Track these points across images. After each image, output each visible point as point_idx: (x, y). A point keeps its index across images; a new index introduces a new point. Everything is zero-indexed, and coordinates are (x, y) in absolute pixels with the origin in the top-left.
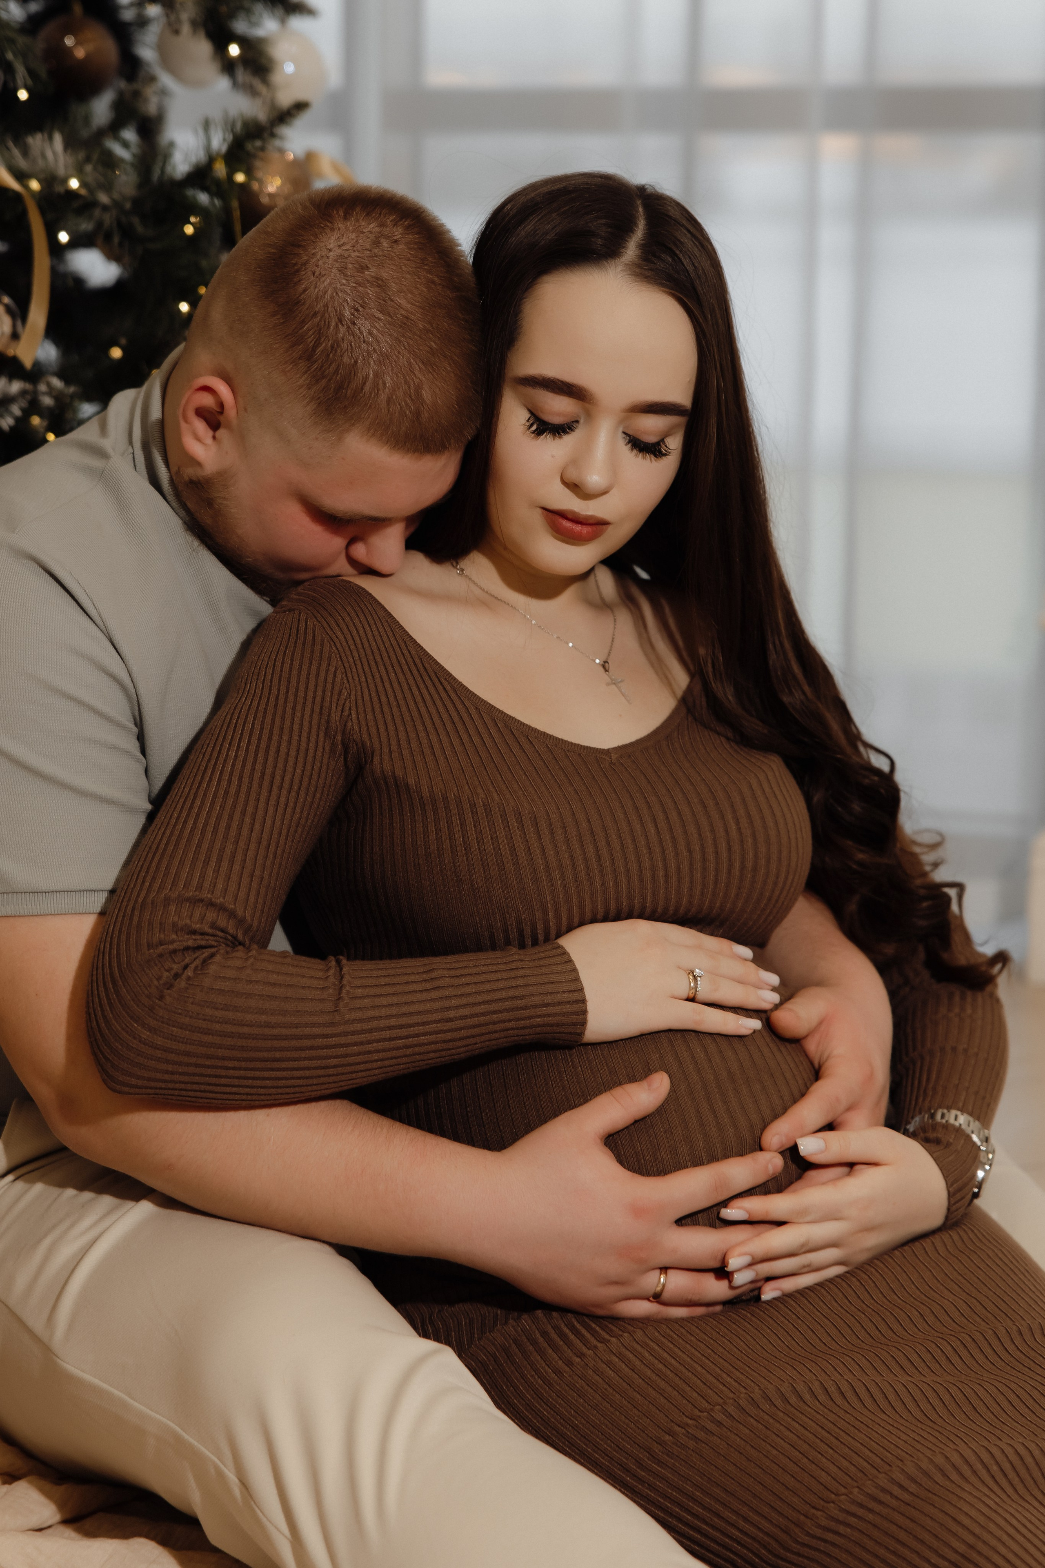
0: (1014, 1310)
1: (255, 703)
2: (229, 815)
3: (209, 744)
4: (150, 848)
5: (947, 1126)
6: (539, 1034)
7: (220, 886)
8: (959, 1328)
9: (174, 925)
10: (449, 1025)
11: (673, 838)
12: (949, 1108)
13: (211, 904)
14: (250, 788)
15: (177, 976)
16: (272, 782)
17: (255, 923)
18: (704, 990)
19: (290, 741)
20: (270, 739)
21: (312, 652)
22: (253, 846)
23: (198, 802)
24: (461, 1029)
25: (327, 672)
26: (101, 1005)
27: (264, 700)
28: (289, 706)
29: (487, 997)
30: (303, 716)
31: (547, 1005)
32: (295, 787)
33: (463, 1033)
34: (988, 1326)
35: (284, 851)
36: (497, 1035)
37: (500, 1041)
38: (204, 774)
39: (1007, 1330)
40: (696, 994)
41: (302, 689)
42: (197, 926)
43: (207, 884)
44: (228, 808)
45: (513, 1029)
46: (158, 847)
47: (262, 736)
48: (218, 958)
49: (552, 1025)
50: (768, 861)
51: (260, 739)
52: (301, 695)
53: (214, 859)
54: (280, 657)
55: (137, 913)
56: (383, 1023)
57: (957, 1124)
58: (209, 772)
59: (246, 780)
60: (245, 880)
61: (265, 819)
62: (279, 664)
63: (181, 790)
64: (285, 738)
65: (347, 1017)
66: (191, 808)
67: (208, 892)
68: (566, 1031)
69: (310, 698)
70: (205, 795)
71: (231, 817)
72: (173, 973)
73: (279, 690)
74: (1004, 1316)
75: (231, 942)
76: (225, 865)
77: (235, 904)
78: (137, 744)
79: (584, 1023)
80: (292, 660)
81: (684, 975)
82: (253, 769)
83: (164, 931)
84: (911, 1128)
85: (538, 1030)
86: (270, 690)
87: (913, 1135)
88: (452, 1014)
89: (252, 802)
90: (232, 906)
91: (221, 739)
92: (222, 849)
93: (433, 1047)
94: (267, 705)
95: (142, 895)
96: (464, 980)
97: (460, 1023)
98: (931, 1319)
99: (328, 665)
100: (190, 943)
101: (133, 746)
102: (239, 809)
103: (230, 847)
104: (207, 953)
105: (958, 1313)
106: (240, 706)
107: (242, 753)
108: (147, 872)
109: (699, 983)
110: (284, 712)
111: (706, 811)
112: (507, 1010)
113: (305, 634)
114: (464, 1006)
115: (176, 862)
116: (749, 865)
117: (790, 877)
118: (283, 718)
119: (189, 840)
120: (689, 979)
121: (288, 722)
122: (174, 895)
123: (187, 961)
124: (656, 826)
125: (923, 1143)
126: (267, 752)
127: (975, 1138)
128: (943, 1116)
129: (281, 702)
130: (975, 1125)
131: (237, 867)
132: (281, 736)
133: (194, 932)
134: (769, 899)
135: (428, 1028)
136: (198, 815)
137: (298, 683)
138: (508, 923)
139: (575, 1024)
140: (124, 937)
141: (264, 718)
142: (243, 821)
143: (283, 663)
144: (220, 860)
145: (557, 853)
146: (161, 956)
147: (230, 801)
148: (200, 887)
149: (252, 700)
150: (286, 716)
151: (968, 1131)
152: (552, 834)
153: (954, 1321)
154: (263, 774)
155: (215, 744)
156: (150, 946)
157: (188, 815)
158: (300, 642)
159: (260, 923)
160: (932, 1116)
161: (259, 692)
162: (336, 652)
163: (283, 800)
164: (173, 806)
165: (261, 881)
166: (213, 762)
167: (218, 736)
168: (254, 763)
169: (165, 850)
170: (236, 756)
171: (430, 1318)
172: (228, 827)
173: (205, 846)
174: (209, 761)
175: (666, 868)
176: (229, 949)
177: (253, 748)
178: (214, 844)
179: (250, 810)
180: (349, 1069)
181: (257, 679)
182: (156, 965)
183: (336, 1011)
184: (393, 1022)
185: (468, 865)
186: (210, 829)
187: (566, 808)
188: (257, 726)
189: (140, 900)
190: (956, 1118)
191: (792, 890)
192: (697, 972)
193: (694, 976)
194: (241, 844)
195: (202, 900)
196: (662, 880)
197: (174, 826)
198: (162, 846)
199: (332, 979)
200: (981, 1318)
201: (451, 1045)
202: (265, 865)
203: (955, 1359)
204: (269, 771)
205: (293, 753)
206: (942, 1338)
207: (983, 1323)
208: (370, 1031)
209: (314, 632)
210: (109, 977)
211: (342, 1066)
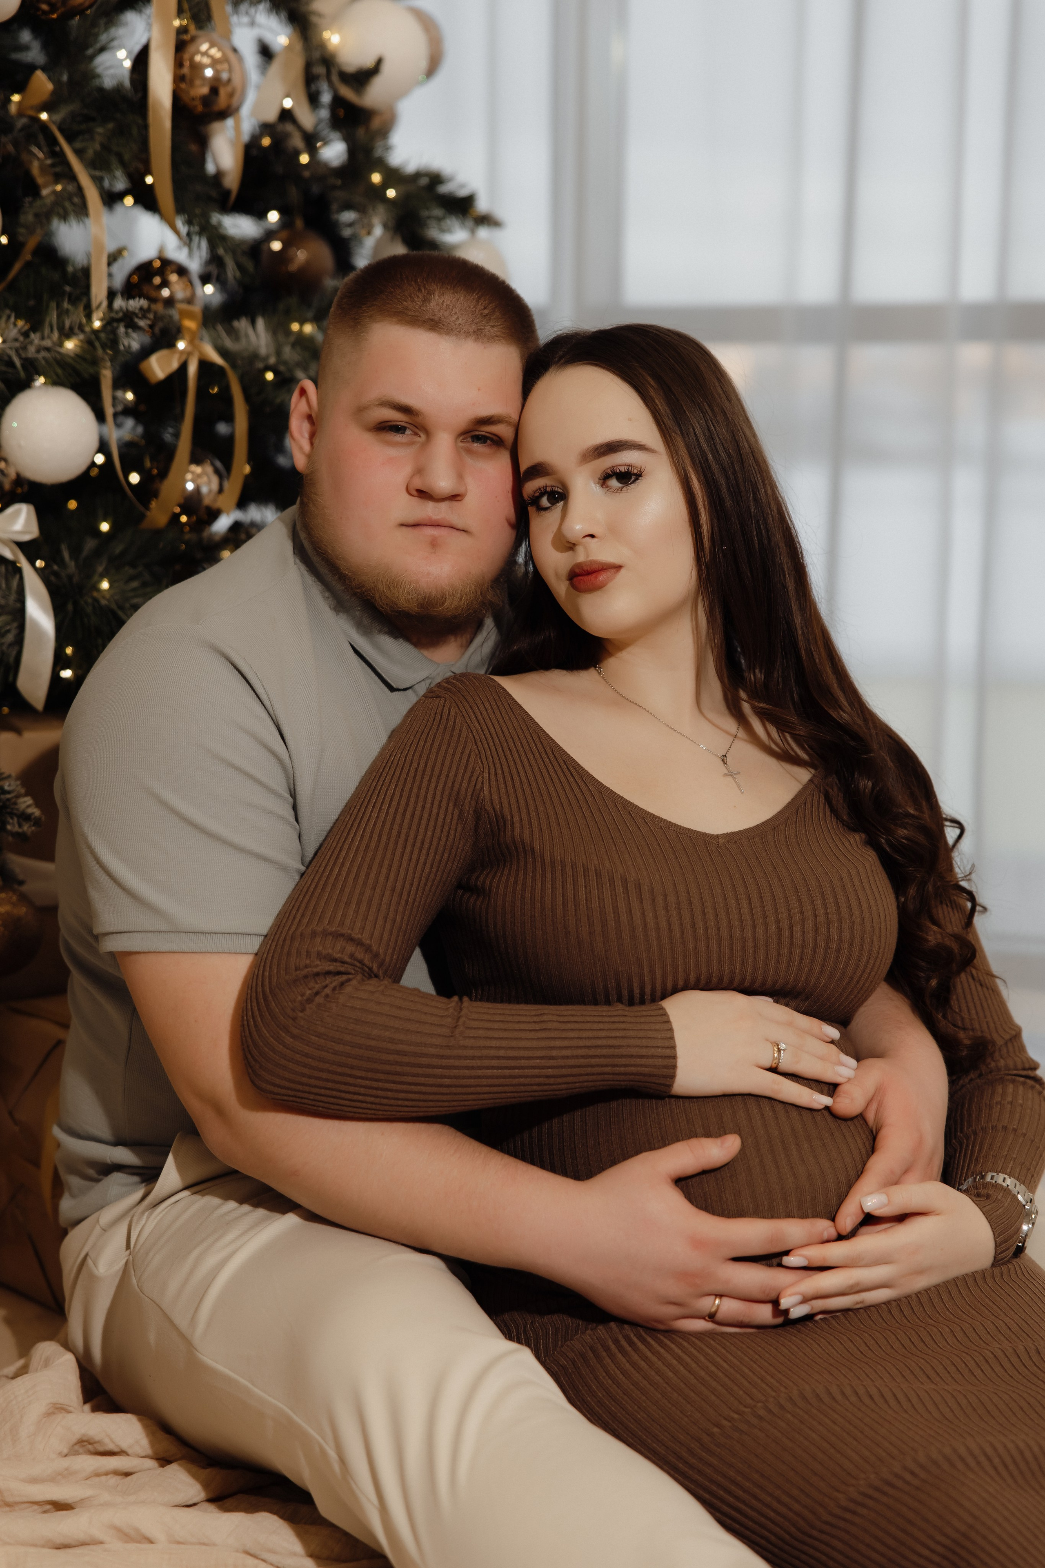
0: (1036, 1332)
1: (397, 773)
2: (369, 865)
3: (355, 806)
4: (301, 891)
5: (996, 1186)
6: (632, 1081)
7: (358, 924)
8: (984, 1345)
9: (319, 954)
10: (552, 1063)
11: (765, 915)
12: (998, 1172)
13: (351, 939)
14: (387, 844)
15: (317, 993)
16: (406, 841)
17: (388, 959)
18: (786, 1064)
19: (423, 807)
20: (407, 804)
21: (451, 736)
22: (388, 893)
23: (343, 853)
24: (562, 1067)
25: (462, 753)
26: (253, 1017)
27: (405, 771)
28: (426, 778)
29: (588, 1043)
30: (436, 787)
31: (642, 1057)
32: (426, 846)
33: (564, 1071)
34: (1010, 1345)
35: (414, 900)
36: (594, 1077)
37: (598, 1083)
38: (350, 830)
39: (1026, 1349)
40: (778, 1064)
41: (438, 765)
42: (338, 956)
43: (348, 922)
44: (368, 859)
45: (609, 1074)
46: (307, 891)
47: (400, 801)
48: (354, 982)
49: (644, 1075)
50: (851, 944)
51: (399, 803)
52: (437, 769)
53: (354, 901)
54: (424, 736)
55: (288, 942)
56: (493, 1053)
57: (1005, 1184)
58: (354, 829)
59: (384, 837)
60: (380, 922)
61: (399, 871)
62: (422, 743)
63: (330, 844)
64: (420, 804)
65: (462, 1043)
66: (337, 858)
67: (348, 929)
68: (657, 1081)
69: (444, 772)
70: (349, 848)
71: (370, 867)
72: (314, 991)
73: (419, 764)
74: (1027, 1337)
75: (368, 973)
76: (363, 908)
77: (371, 940)
78: (293, 813)
79: (673, 1077)
80: (433, 741)
81: (769, 1046)
82: (391, 829)
83: (310, 958)
84: (964, 1187)
85: (632, 1077)
86: (411, 763)
87: (966, 1192)
88: (554, 1053)
89: (389, 855)
90: (368, 942)
91: (366, 801)
92: (362, 894)
93: (537, 1080)
94: (407, 775)
95: (293, 929)
96: (569, 1026)
97: (561, 1062)
98: (960, 1335)
99: (464, 748)
100: (331, 968)
101: (289, 814)
102: (377, 861)
103: (368, 892)
104: (345, 977)
105: (985, 1331)
106: (384, 774)
107: (383, 814)
108: (298, 910)
109: (782, 1055)
110: (421, 782)
111: (798, 895)
112: (605, 1056)
113: (448, 719)
114: (566, 1048)
115: (322, 903)
116: (834, 946)
117: (872, 962)
118: (420, 788)
119: (334, 885)
120: (774, 1050)
121: (423, 791)
122: (320, 929)
123: (327, 982)
124: (750, 903)
125: (975, 1199)
126: (404, 815)
127: (1020, 1197)
128: (992, 1178)
129: (419, 774)
130: (1021, 1188)
131: (373, 909)
132: (416, 803)
133: (335, 960)
134: (851, 978)
135: (532, 1063)
136: (343, 864)
137: (436, 759)
138: (607, 973)
139: (665, 1077)
140: (275, 962)
141: (404, 786)
142: (380, 871)
143: (425, 742)
144: (359, 903)
145: (656, 917)
146: (306, 977)
147: (370, 854)
148: (342, 924)
149: (395, 770)
150: (423, 786)
151: (1015, 1191)
152: (653, 900)
153: (981, 1338)
154: (399, 833)
155: (361, 806)
156: (296, 969)
157: (334, 864)
158: (442, 727)
159: (391, 960)
160: (983, 1177)
161: (401, 763)
162: (472, 738)
163: (415, 857)
164: (323, 857)
165: (394, 923)
166: (358, 821)
167: (364, 800)
168: (392, 824)
169: (313, 893)
170: (378, 817)
171: (524, 1328)
172: (368, 875)
173: (347, 890)
174: (355, 820)
175: (755, 940)
176: (365, 979)
177: (392, 811)
178: (355, 888)
179: (386, 862)
180: (460, 1090)
181: (401, 753)
182: (301, 984)
183: (452, 1036)
184: (502, 1053)
185: (576, 920)
186: (352, 876)
187: (669, 880)
188: (398, 793)
189: (291, 932)
190: (1004, 1180)
191: (873, 973)
192: (783, 1046)
193: (779, 1049)
194: (378, 890)
195: (342, 935)
196: (751, 950)
197: (323, 873)
198: (311, 889)
199: (451, 1010)
200: (1005, 1337)
201: (552, 1080)
202: (397, 910)
203: (978, 1372)
204: (404, 831)
205: (426, 816)
206: (967, 1354)
207: (1006, 1341)
208: (481, 1058)
209: (455, 719)
210: (261, 994)
211: (456, 1086)
